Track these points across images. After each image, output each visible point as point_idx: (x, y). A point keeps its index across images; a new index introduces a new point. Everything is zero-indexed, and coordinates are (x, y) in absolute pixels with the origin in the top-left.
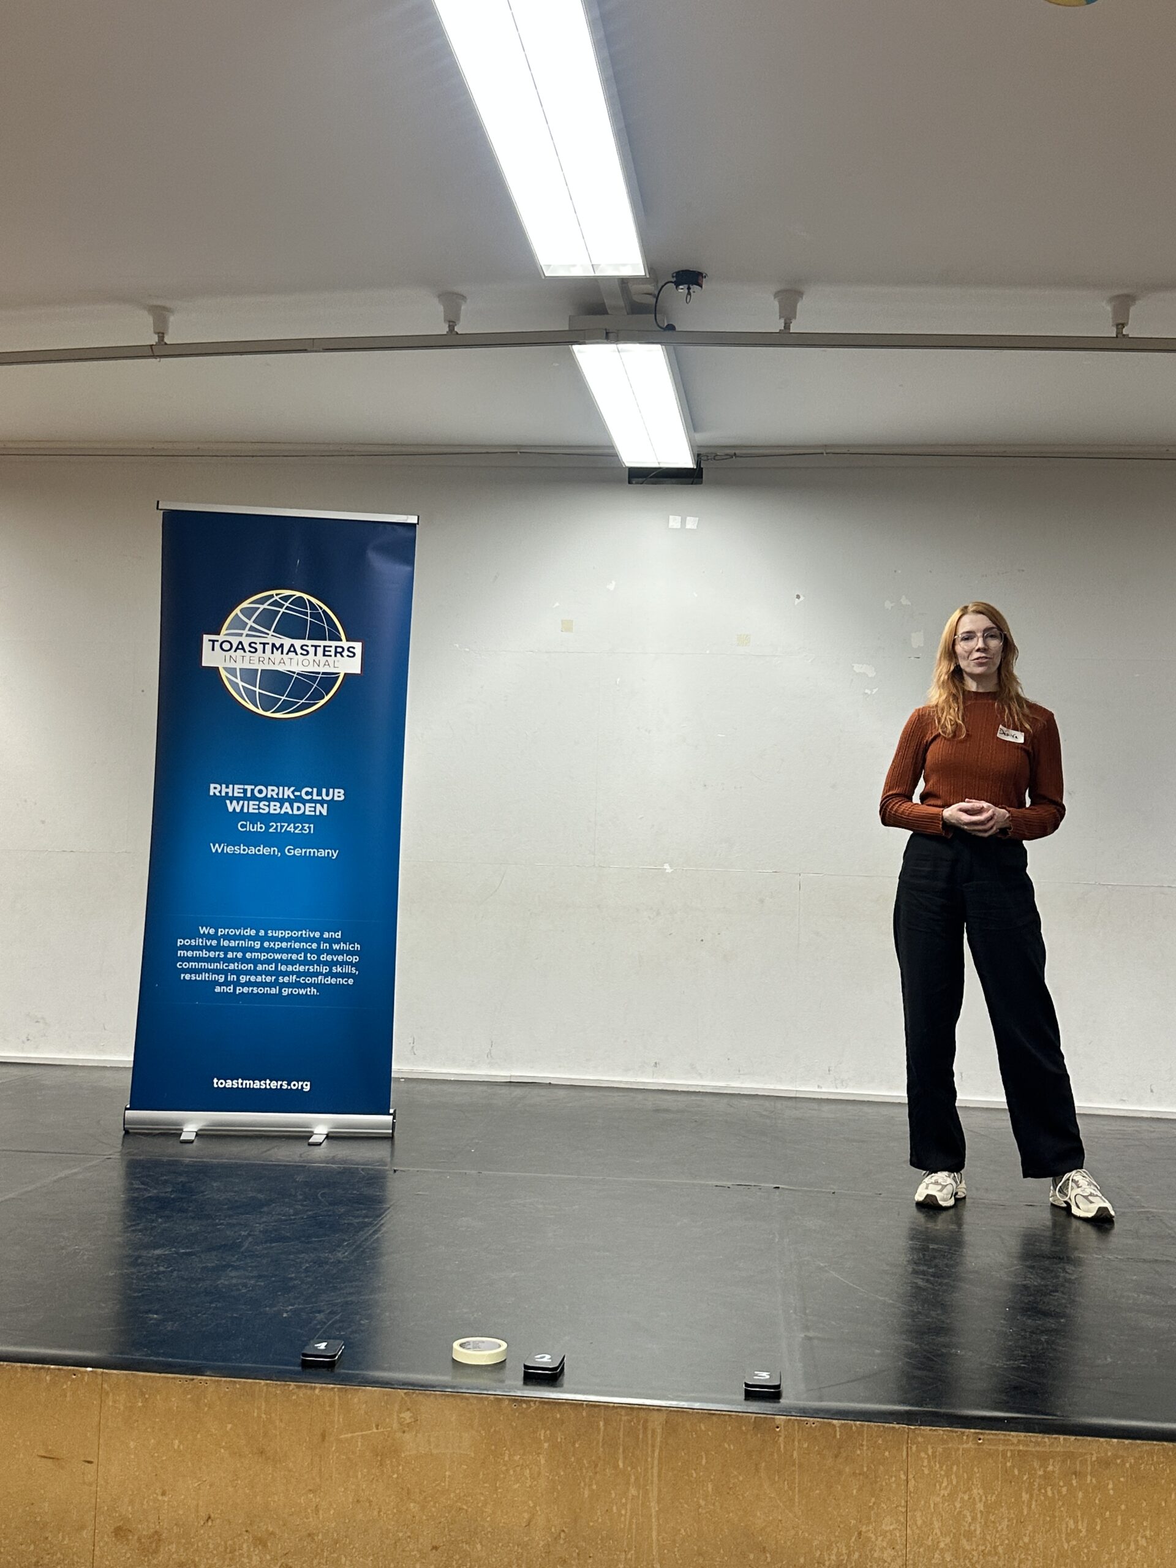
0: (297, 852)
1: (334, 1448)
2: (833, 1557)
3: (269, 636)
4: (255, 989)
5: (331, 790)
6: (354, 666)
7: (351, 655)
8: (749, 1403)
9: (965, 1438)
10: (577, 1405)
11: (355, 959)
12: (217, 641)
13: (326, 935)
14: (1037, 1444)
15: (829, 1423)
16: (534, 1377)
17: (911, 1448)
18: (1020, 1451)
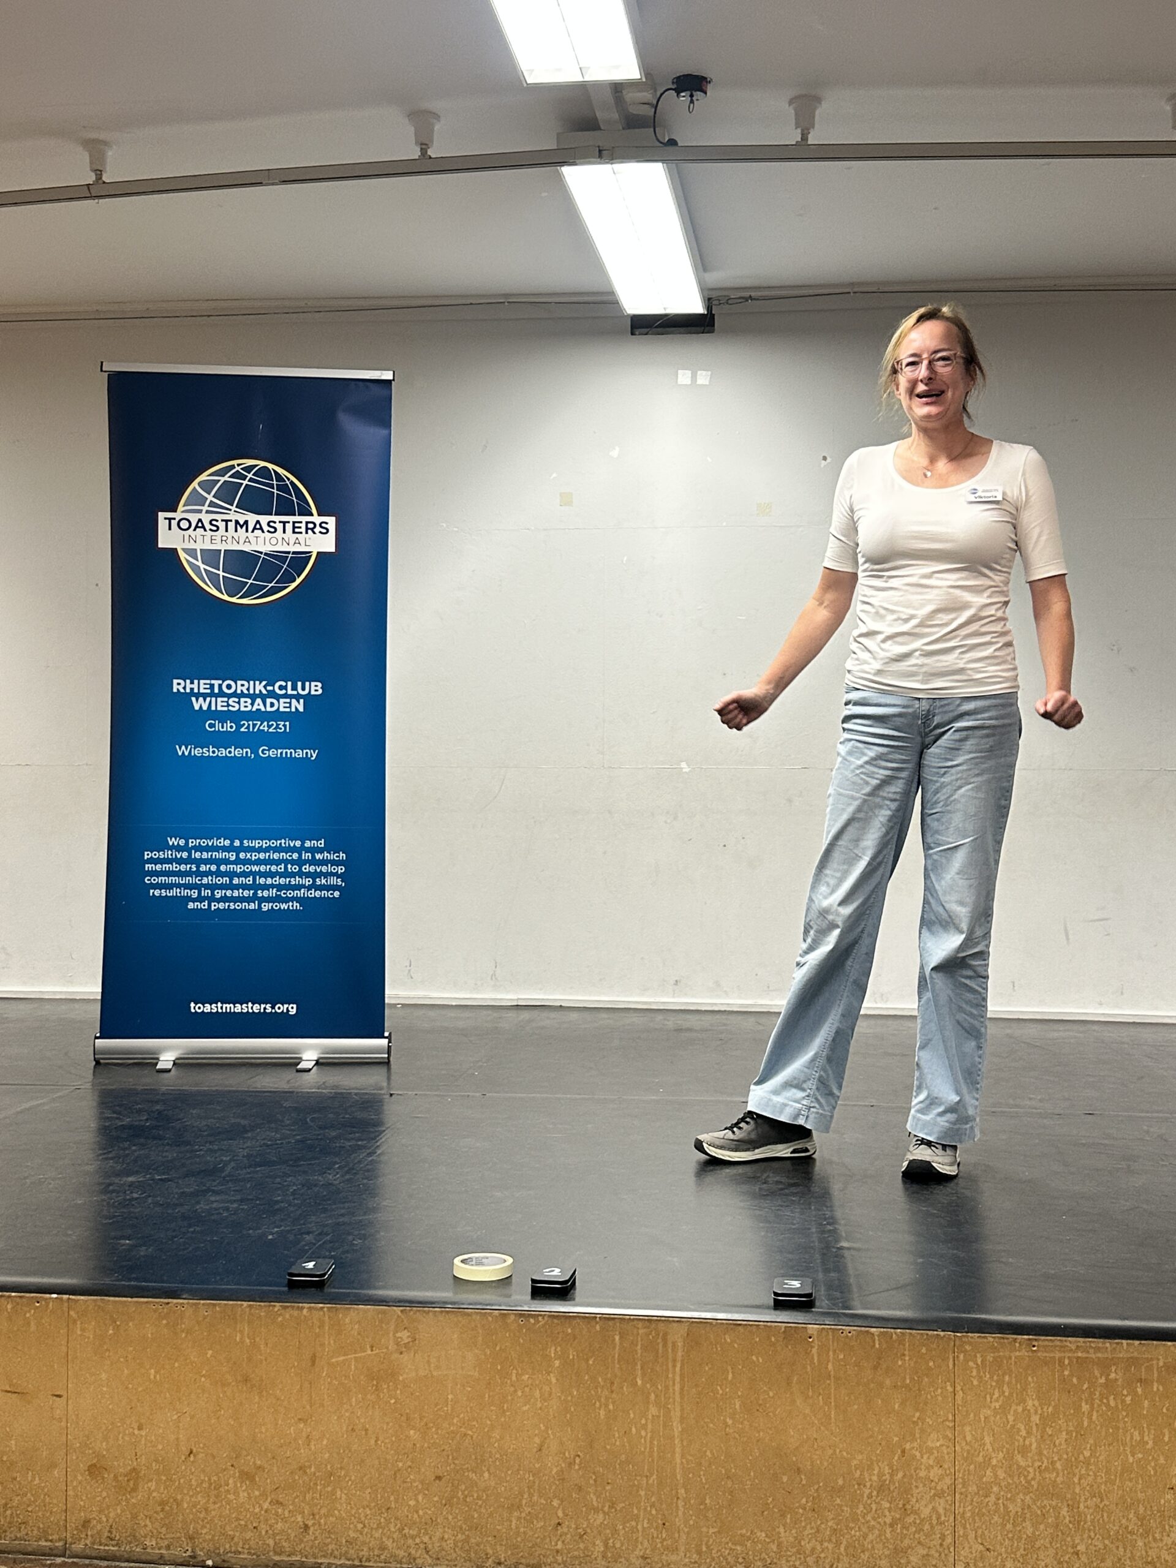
0: (272, 753)
1: (324, 1374)
2: (875, 1478)
3: (232, 512)
4: (232, 904)
5: (307, 684)
6: (327, 543)
7: (324, 531)
8: (778, 1312)
9: (1017, 1345)
10: (590, 1318)
11: (341, 870)
12: (174, 519)
13: (308, 844)
14: (1097, 1350)
15: (867, 1332)
16: (542, 1290)
17: (958, 1357)
18: (1078, 1358)
